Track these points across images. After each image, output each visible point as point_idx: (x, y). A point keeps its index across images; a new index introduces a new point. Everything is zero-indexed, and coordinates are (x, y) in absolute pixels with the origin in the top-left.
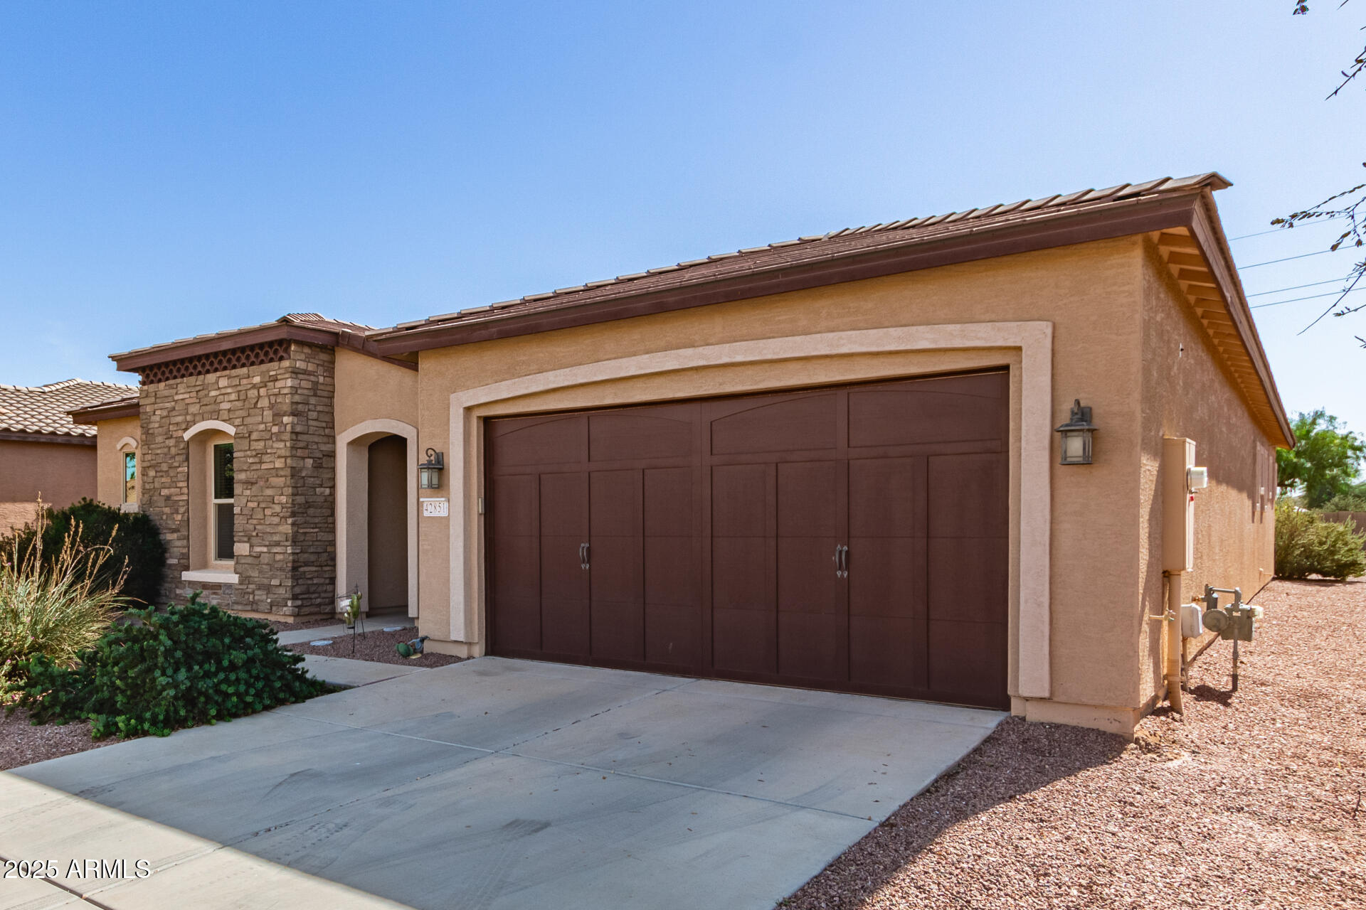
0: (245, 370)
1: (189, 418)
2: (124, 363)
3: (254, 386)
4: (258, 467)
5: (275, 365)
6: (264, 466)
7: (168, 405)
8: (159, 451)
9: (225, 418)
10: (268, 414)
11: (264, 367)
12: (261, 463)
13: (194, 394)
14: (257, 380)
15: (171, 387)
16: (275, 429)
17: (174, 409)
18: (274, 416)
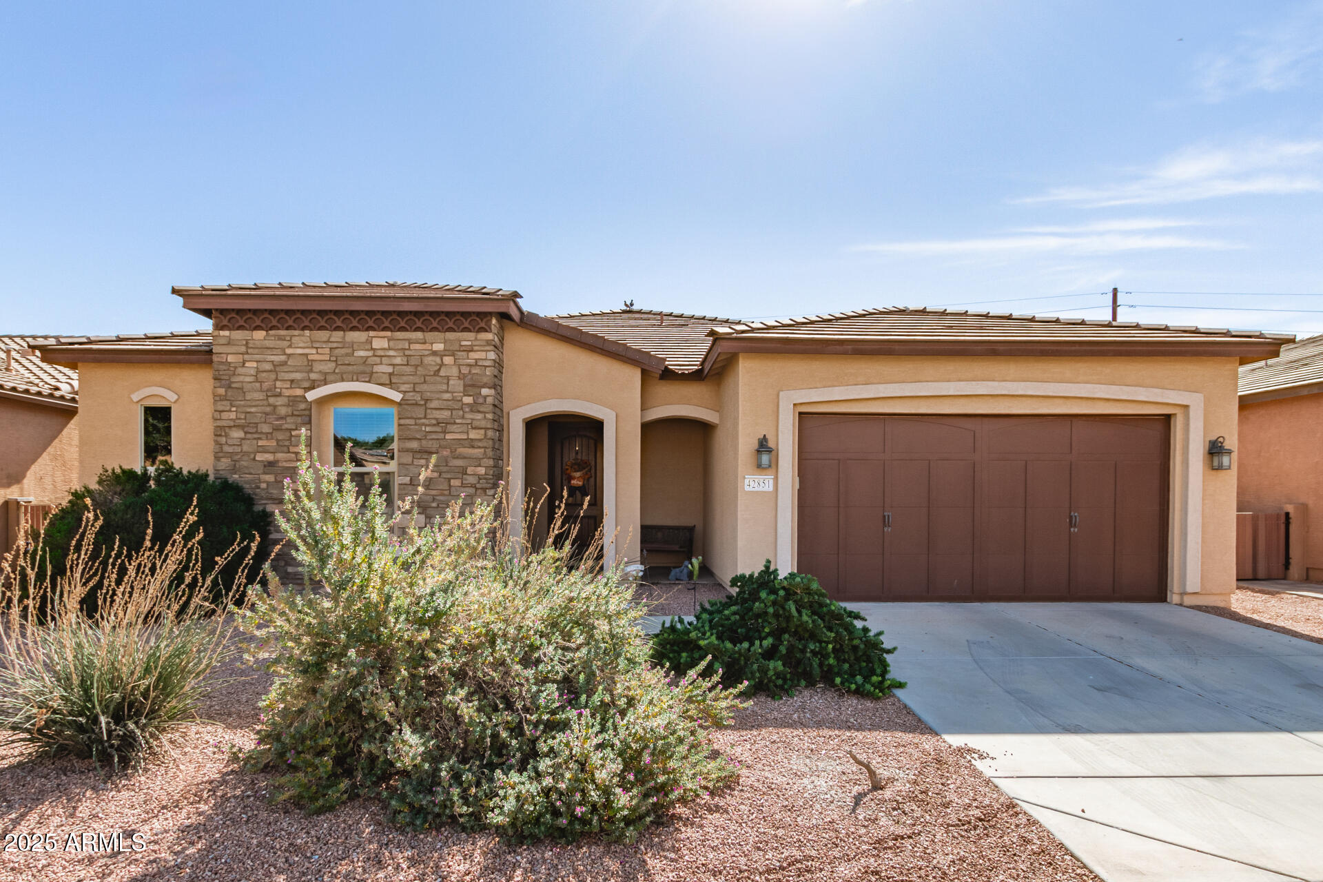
0: (419, 335)
1: (313, 376)
2: (194, 300)
3: (435, 353)
4: (441, 436)
5: (471, 335)
6: (448, 437)
7: (276, 359)
8: (253, 410)
9: (382, 381)
10: (457, 385)
11: (450, 335)
12: (445, 432)
13: (327, 351)
14: (439, 347)
15: (280, 338)
16: (468, 400)
17: (284, 363)
18: (465, 386)
